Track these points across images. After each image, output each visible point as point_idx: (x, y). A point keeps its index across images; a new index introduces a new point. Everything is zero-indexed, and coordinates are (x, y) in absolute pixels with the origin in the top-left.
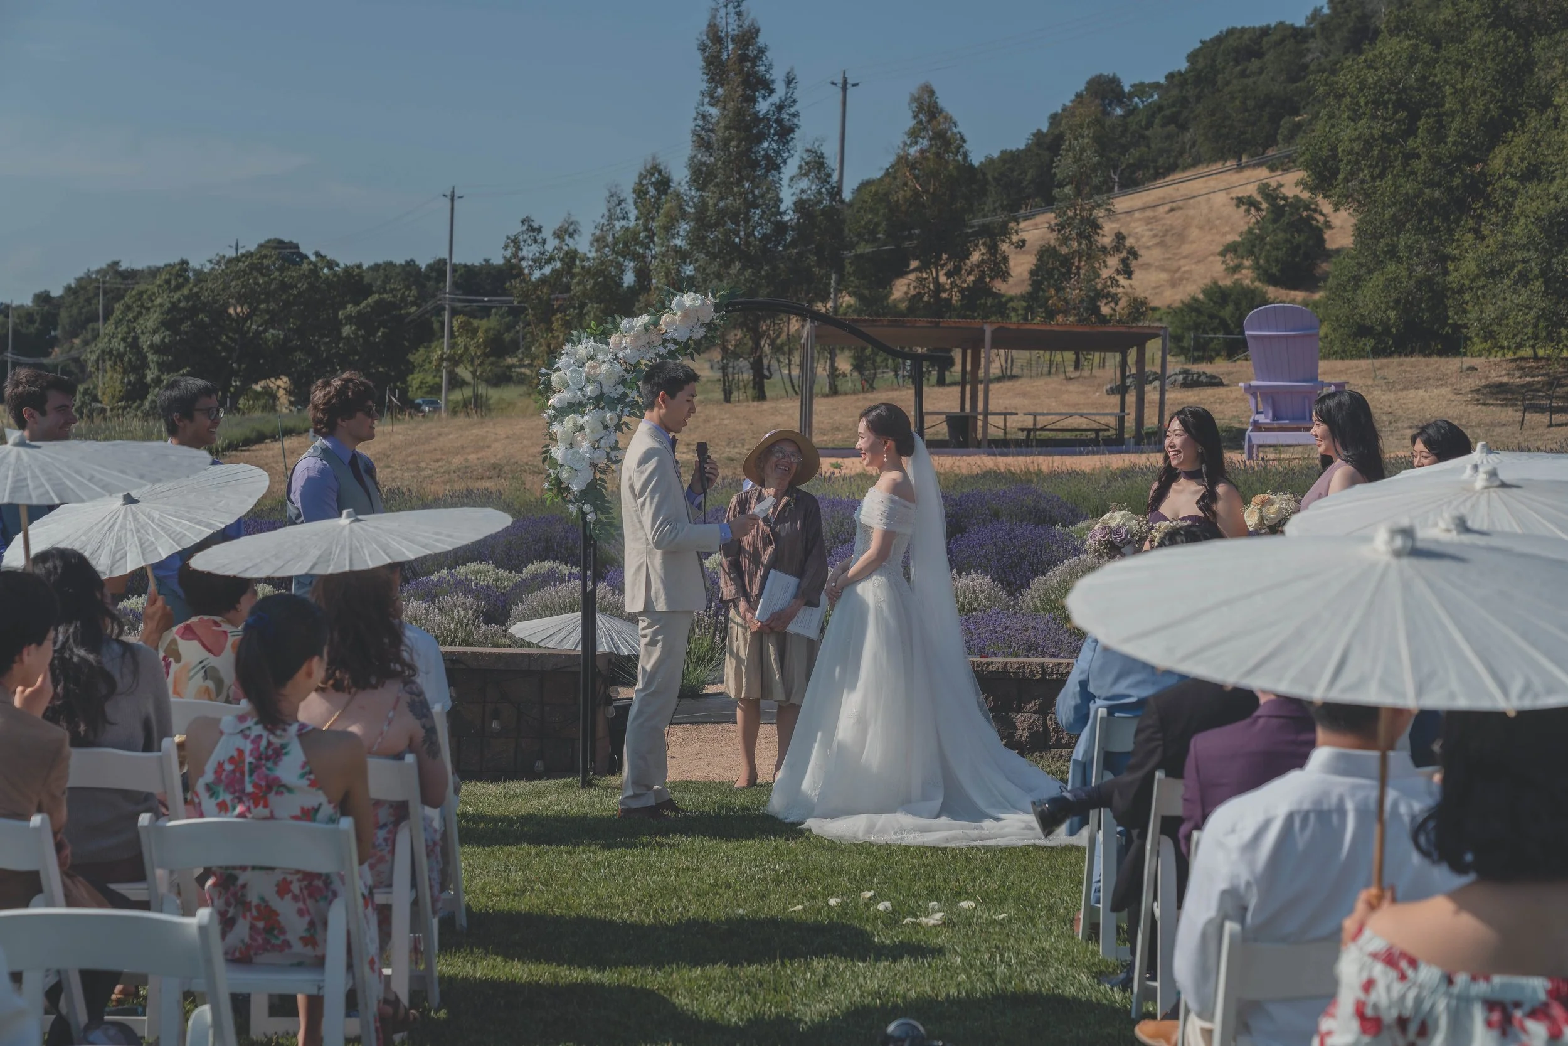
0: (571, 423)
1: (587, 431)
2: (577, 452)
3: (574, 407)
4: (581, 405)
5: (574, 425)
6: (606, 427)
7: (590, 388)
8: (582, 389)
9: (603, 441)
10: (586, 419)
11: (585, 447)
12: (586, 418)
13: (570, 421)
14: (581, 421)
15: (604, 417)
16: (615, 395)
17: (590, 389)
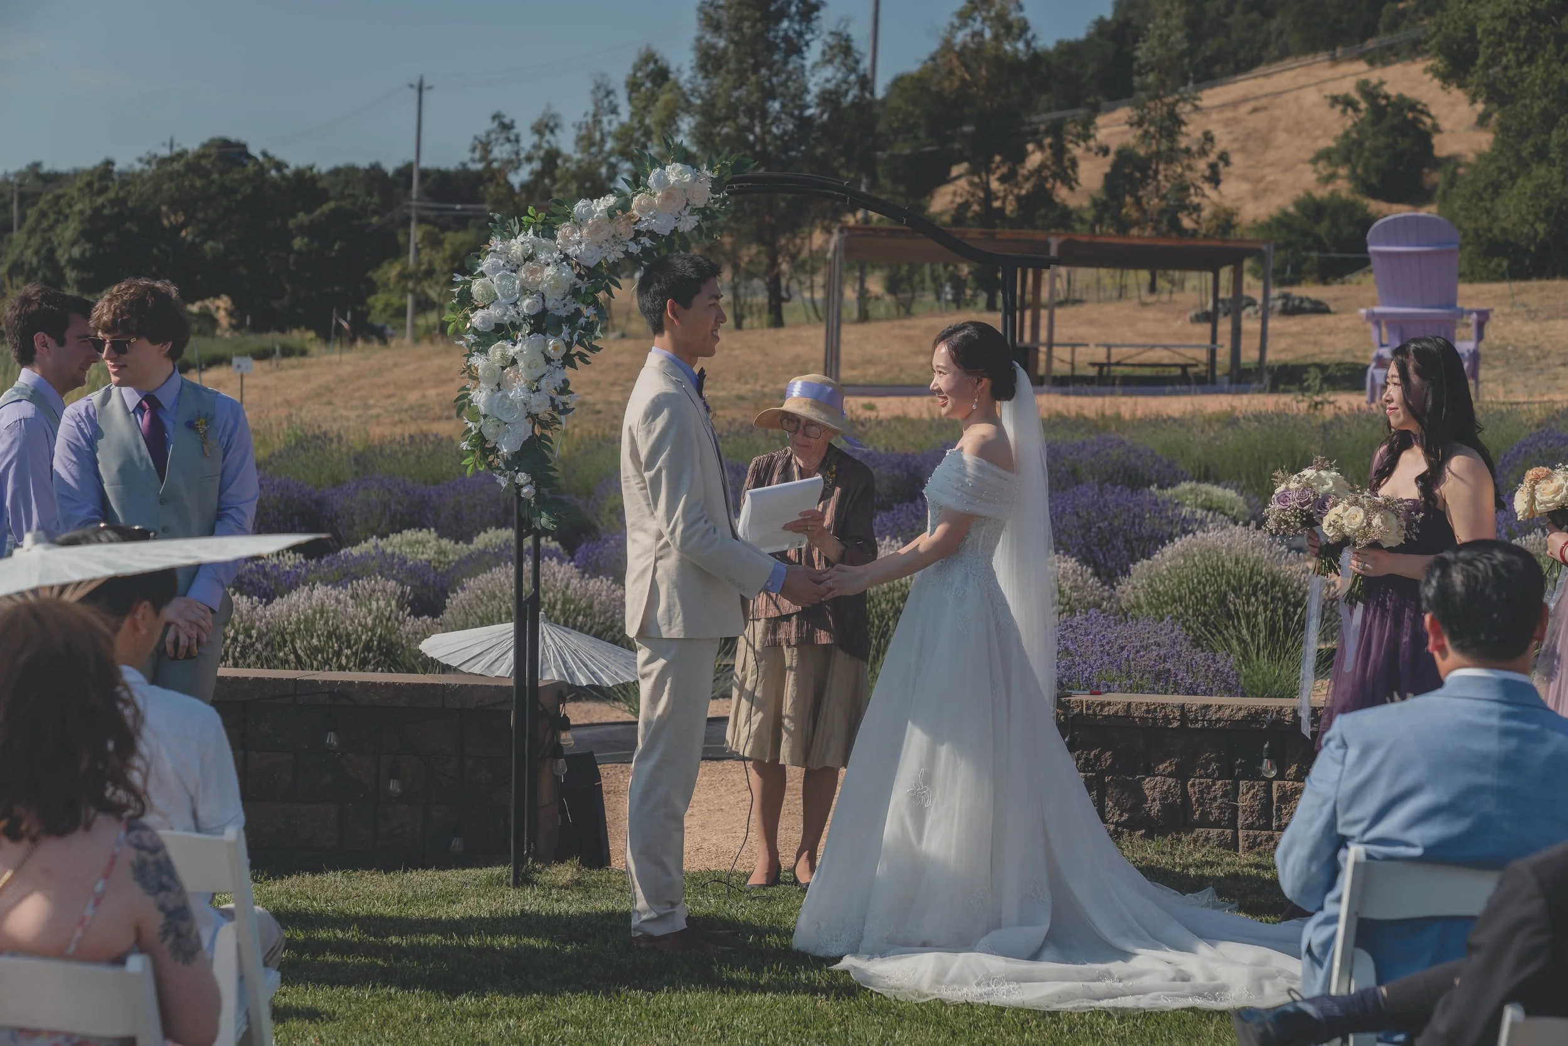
0: (498, 353)
1: (521, 364)
2: (507, 397)
3: (502, 331)
4: (515, 327)
5: (503, 356)
6: (548, 360)
7: (527, 301)
8: (515, 304)
9: (543, 381)
10: (520, 348)
11: (517, 392)
12: (518, 347)
13: (497, 350)
14: (511, 351)
15: (547, 345)
16: (563, 313)
17: (526, 304)
